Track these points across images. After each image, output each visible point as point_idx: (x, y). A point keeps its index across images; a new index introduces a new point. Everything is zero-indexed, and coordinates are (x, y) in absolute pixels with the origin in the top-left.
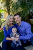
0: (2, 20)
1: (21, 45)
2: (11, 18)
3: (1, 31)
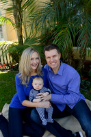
2: (32, 57)
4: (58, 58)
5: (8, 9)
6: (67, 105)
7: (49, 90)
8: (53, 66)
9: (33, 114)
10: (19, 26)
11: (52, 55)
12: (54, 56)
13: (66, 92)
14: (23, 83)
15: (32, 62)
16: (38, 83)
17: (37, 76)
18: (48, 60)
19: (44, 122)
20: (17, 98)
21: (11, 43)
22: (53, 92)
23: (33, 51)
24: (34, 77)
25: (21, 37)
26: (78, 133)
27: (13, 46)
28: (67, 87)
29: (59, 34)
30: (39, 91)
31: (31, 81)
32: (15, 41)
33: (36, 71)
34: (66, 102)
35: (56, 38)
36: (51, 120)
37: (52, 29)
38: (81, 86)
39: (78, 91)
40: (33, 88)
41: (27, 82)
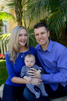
0: (4, 36)
1: (46, 95)
2: (21, 33)
3: (2, 60)
23: (22, 28)
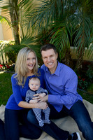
4: (55, 58)
5: (4, 7)
6: (64, 106)
7: (46, 91)
8: (50, 66)
9: (29, 116)
10: (15, 25)
11: (49, 55)
12: (51, 56)
13: (64, 92)
14: (19, 84)
15: (28, 62)
16: (34, 84)
17: (34, 77)
18: (45, 60)
19: (41, 123)
20: (13, 99)
21: (7, 42)
22: (50, 93)
23: (29, 51)
24: (30, 78)
25: (17, 36)
26: (75, 134)
27: (9, 45)
28: (64, 88)
29: (56, 34)
30: (36, 92)
31: (28, 82)
32: (11, 40)
33: (32, 71)
34: (63, 102)
35: (53, 37)
36: (48, 121)
37: (49, 28)
38: (79, 87)
39: (75, 92)
40: (29, 88)
41: (23, 82)
